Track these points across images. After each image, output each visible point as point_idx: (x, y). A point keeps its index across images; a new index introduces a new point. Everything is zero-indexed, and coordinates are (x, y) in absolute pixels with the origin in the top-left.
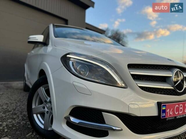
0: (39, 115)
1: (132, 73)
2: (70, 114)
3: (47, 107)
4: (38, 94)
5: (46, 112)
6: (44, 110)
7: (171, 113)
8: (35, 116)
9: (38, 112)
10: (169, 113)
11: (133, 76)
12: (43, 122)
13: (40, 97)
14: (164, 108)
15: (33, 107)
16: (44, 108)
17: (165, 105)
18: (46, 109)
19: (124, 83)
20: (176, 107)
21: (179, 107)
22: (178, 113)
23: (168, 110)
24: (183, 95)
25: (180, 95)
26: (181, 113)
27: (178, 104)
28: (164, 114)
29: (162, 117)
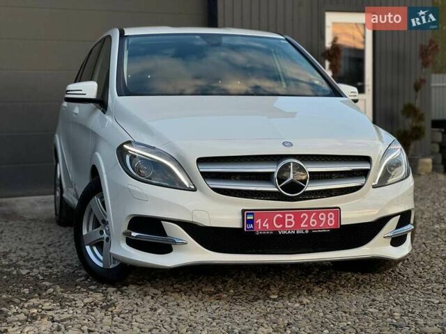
0: (95, 248)
1: (201, 170)
2: (128, 229)
3: (106, 230)
4: (91, 210)
5: (105, 241)
6: (102, 236)
7: (264, 225)
8: (88, 248)
9: (92, 240)
10: (262, 225)
11: (202, 173)
12: (101, 258)
13: (95, 215)
14: (250, 217)
15: (84, 234)
16: (101, 232)
17: (253, 214)
18: (105, 235)
19: (194, 185)
20: (275, 217)
21: (284, 218)
22: (281, 226)
23: (259, 221)
24: (301, 200)
25: (295, 201)
26: (289, 226)
27: (280, 213)
28: (252, 226)
29: (247, 229)
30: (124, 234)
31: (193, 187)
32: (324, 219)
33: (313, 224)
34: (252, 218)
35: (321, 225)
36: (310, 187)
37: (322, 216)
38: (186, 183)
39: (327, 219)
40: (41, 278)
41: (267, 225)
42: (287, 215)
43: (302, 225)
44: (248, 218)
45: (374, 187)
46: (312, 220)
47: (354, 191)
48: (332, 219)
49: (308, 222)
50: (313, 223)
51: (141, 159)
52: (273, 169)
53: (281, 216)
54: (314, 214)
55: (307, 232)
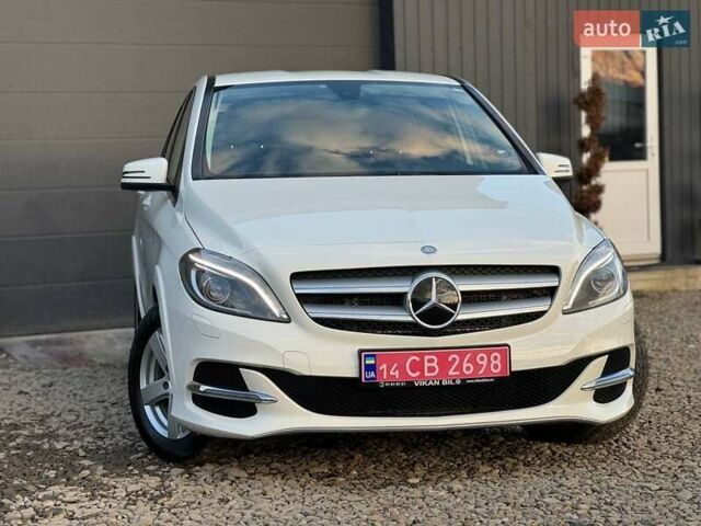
0: (158, 409)
1: (297, 292)
2: (194, 379)
6: (166, 391)
7: (392, 373)
8: (147, 409)
9: (154, 397)
10: (388, 373)
11: (300, 297)
12: (165, 422)
13: (156, 360)
14: (371, 361)
15: (142, 388)
16: (166, 385)
17: (374, 356)
19: (287, 314)
20: (409, 361)
21: (422, 361)
22: (418, 374)
23: (384, 366)
24: (450, 334)
25: (440, 335)
26: (430, 375)
27: (416, 355)
28: (373, 375)
29: (366, 379)
30: (190, 387)
31: (285, 316)
32: (485, 363)
33: (468, 370)
34: (373, 362)
35: (481, 372)
36: (464, 314)
37: (482, 359)
38: (276, 311)
39: (489, 362)
40: (82, 453)
41: (397, 373)
42: (426, 358)
43: (451, 373)
44: (368, 362)
45: (565, 313)
46: (465, 365)
47: (533, 319)
48: (498, 362)
49: (459, 368)
50: (468, 368)
51: (212, 275)
52: (405, 287)
53: (418, 359)
54: (469, 355)
55: (458, 382)
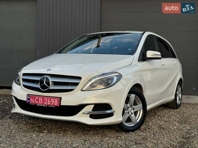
1: (23, 78)
20: (36, 98)
22: (38, 102)
23: (31, 99)
32: (53, 102)
35: (52, 104)
36: (52, 87)
37: (53, 100)
41: (33, 101)
42: (40, 98)
43: (45, 103)
45: (82, 91)
46: (48, 101)
48: (57, 102)
50: (49, 103)
52: (38, 78)
53: (38, 98)
54: (49, 99)
55: (46, 106)
